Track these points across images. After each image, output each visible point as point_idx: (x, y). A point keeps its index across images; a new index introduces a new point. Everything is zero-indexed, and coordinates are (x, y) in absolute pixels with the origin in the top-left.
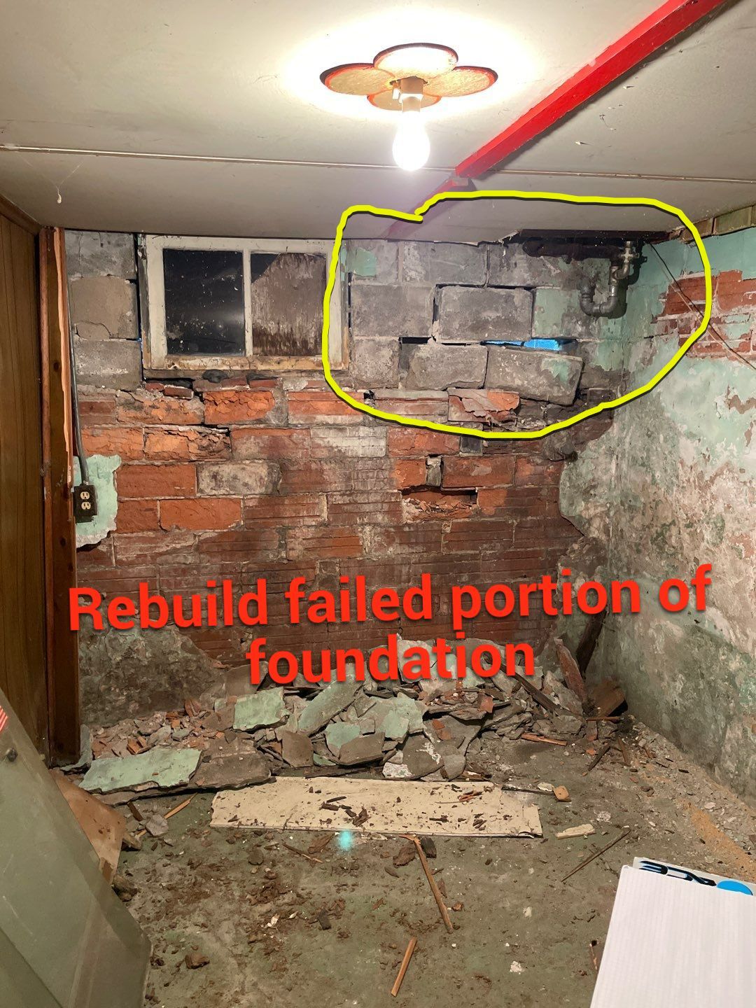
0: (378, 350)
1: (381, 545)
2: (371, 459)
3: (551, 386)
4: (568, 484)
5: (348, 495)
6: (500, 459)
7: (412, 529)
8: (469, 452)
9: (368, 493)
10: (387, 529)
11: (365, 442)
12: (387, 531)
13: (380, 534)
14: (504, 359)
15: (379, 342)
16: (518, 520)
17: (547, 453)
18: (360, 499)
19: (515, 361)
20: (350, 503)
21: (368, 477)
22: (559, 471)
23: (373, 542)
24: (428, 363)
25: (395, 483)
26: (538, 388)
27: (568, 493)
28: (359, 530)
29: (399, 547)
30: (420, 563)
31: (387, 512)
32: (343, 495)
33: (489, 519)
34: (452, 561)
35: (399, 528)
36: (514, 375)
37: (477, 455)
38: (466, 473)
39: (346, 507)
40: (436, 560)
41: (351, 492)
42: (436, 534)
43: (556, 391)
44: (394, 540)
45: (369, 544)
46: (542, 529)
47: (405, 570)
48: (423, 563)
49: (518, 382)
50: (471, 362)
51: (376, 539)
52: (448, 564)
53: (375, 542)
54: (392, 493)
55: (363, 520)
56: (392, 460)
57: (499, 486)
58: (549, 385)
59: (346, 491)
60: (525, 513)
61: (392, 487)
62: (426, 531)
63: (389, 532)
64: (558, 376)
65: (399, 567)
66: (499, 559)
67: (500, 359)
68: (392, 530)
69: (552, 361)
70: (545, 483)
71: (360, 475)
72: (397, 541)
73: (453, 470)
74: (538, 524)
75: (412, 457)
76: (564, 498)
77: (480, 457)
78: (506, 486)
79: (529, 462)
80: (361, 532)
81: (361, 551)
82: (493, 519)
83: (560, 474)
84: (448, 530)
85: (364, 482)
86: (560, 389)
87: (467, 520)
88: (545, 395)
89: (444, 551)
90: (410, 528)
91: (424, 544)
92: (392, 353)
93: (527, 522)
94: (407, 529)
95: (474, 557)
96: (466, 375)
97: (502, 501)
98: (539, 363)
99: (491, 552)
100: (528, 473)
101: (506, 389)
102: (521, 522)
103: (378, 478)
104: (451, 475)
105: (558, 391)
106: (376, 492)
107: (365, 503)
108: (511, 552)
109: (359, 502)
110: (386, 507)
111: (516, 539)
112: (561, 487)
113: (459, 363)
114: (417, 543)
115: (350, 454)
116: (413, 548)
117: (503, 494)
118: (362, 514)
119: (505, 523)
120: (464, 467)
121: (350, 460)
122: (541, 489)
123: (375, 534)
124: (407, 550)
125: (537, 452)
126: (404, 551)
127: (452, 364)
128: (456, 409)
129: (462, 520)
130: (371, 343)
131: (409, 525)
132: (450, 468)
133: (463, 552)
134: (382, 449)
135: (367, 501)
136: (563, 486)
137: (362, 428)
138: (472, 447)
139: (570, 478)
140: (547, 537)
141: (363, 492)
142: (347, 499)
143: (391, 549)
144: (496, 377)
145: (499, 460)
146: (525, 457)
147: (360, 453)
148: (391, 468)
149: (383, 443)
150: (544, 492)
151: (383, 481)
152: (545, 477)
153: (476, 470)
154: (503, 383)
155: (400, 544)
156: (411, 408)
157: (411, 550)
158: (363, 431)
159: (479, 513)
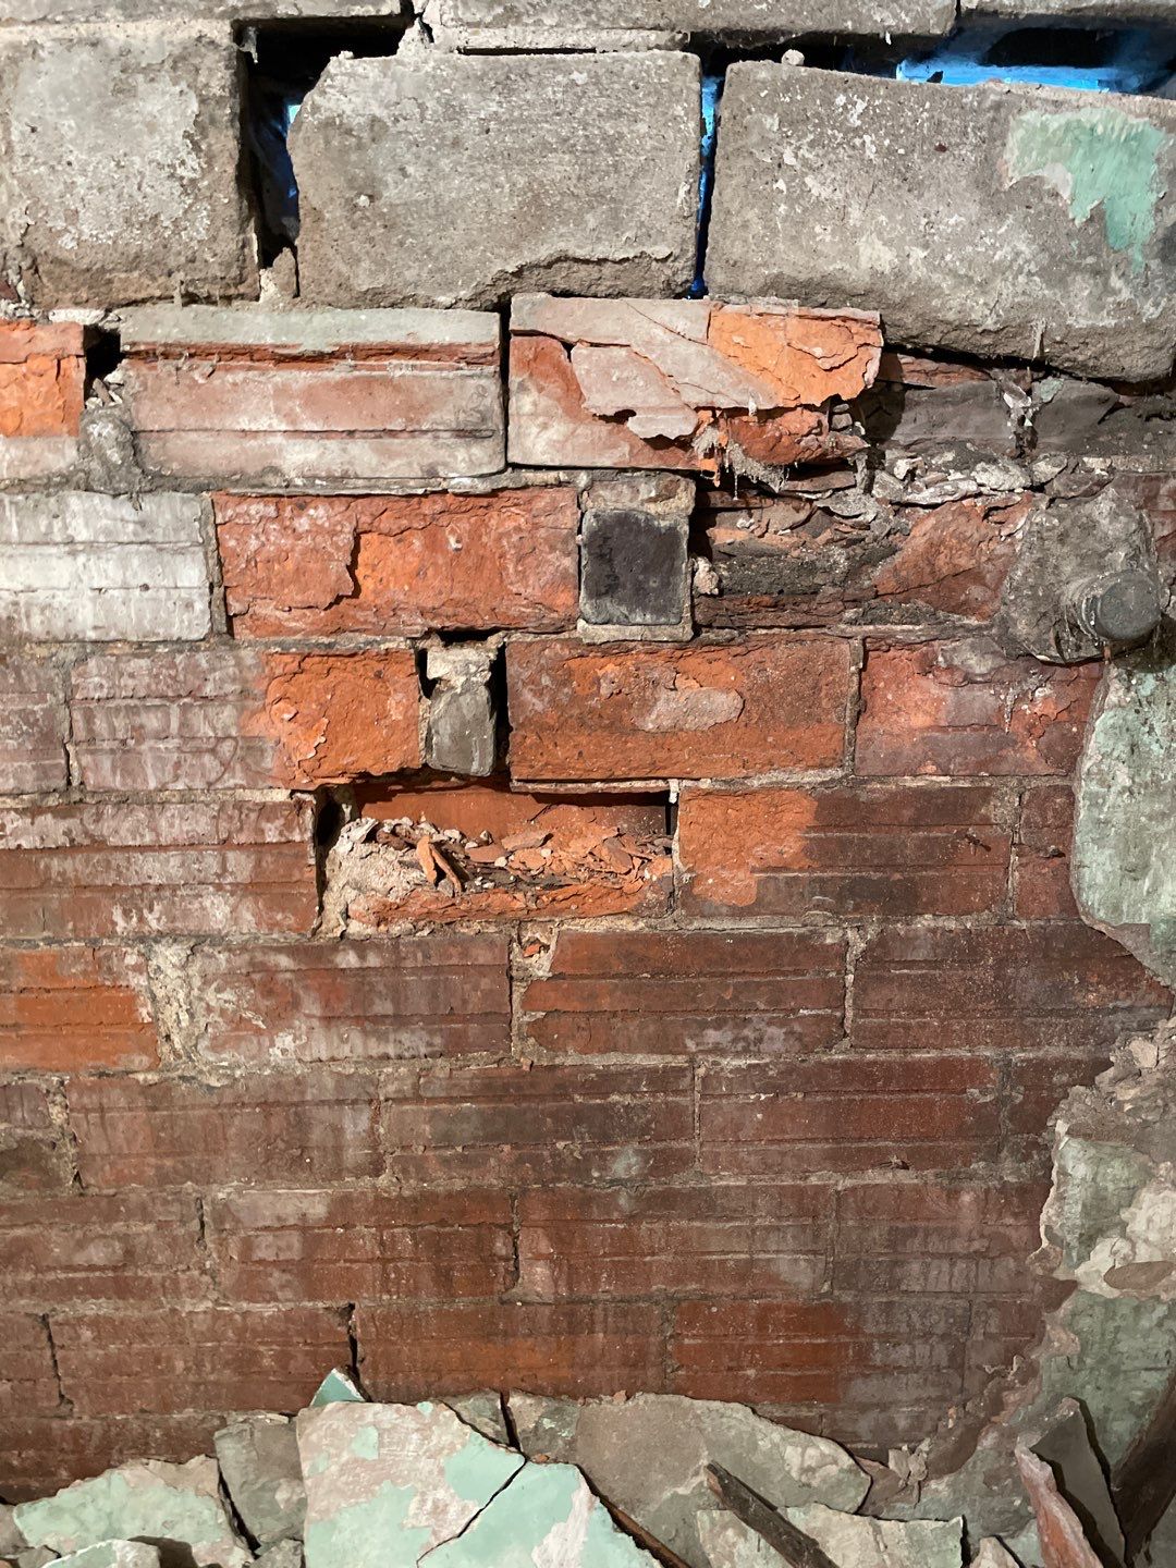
0: (123, 91)
1: (238, 1023)
2: (142, 648)
3: (1057, 270)
4: (1123, 778)
5: (60, 813)
6: (781, 651)
7: (373, 960)
8: (625, 621)
9: (153, 802)
10: (259, 957)
11: (106, 570)
12: (255, 966)
13: (228, 979)
14: (793, 121)
15: (125, 52)
16: (872, 932)
17: (1022, 628)
18: (121, 828)
19: (857, 131)
20: (73, 848)
21: (139, 732)
22: (1080, 712)
23: (199, 1008)
24: (380, 156)
25: (269, 762)
26: (983, 286)
27: (1120, 817)
28: (131, 960)
29: (319, 1033)
30: (418, 1099)
31: (251, 888)
32: (34, 811)
33: (728, 925)
34: (566, 1096)
35: (314, 955)
36: (855, 214)
37: (663, 634)
38: (616, 719)
39: (55, 863)
40: (489, 1089)
41: (70, 798)
42: (485, 983)
43: (1081, 307)
44: (296, 1004)
45: (184, 1017)
46: (984, 973)
47: (355, 1124)
48: (432, 1100)
49: (874, 256)
50: (612, 143)
51: (211, 997)
52: (551, 1105)
53: (209, 1009)
54: (263, 807)
55: (141, 919)
56: (248, 655)
57: (776, 776)
58: (1043, 272)
59: (46, 793)
60: (904, 901)
61: (256, 778)
62: (439, 970)
63: (271, 972)
64: (1097, 217)
65: (324, 1113)
66: (778, 1089)
67: (772, 122)
68: (284, 961)
69: (1067, 127)
70: (1005, 768)
71: (100, 725)
72: (311, 1006)
73: (554, 702)
74: (967, 950)
75: (347, 642)
76: (1099, 842)
77: (682, 645)
78: (811, 777)
79: (927, 667)
80: (137, 969)
81: (150, 1048)
82: (749, 925)
83: (1084, 724)
84: (541, 965)
85: (125, 754)
86: (1108, 290)
87: (628, 925)
88: (1024, 328)
89: (525, 1053)
90: (362, 957)
91: (431, 1021)
92: (194, 107)
93: (909, 941)
94: (349, 959)
95: (662, 1080)
96: (591, 220)
97: (791, 847)
98: (994, 138)
99: (742, 1062)
100: (920, 720)
101: (813, 294)
102: (882, 942)
103: (187, 735)
104: (542, 728)
105: (1097, 306)
106: (187, 798)
107: (142, 849)
108: (834, 1065)
109: (113, 841)
110: (241, 866)
111: (862, 1012)
112: (1085, 788)
113: (546, 147)
114: (400, 1021)
115: (36, 625)
116: (382, 1038)
117: (800, 813)
118: (136, 897)
119: (806, 946)
120: (605, 690)
121: (42, 652)
122: (987, 794)
123: (206, 981)
124: (354, 1045)
125: (973, 621)
126: (346, 1050)
127: (509, 158)
128: (544, 402)
129: (601, 926)
130: (84, 55)
131: (361, 946)
132: (539, 693)
133: (614, 1059)
134: (189, 605)
135: (148, 839)
136: (1094, 787)
137: (75, 501)
138: (639, 597)
139: (1133, 747)
140: (1005, 1006)
141: (124, 801)
142: (54, 829)
143: (286, 1040)
144: (757, 228)
145: (778, 656)
146: (909, 646)
147: (86, 619)
148: (244, 694)
149: (192, 574)
150: (1001, 810)
151: (213, 751)
152: (1010, 742)
153: (661, 707)
154: (792, 262)
155: (328, 1020)
156: (310, 397)
157: (375, 1049)
158: (86, 514)
159: (679, 896)
